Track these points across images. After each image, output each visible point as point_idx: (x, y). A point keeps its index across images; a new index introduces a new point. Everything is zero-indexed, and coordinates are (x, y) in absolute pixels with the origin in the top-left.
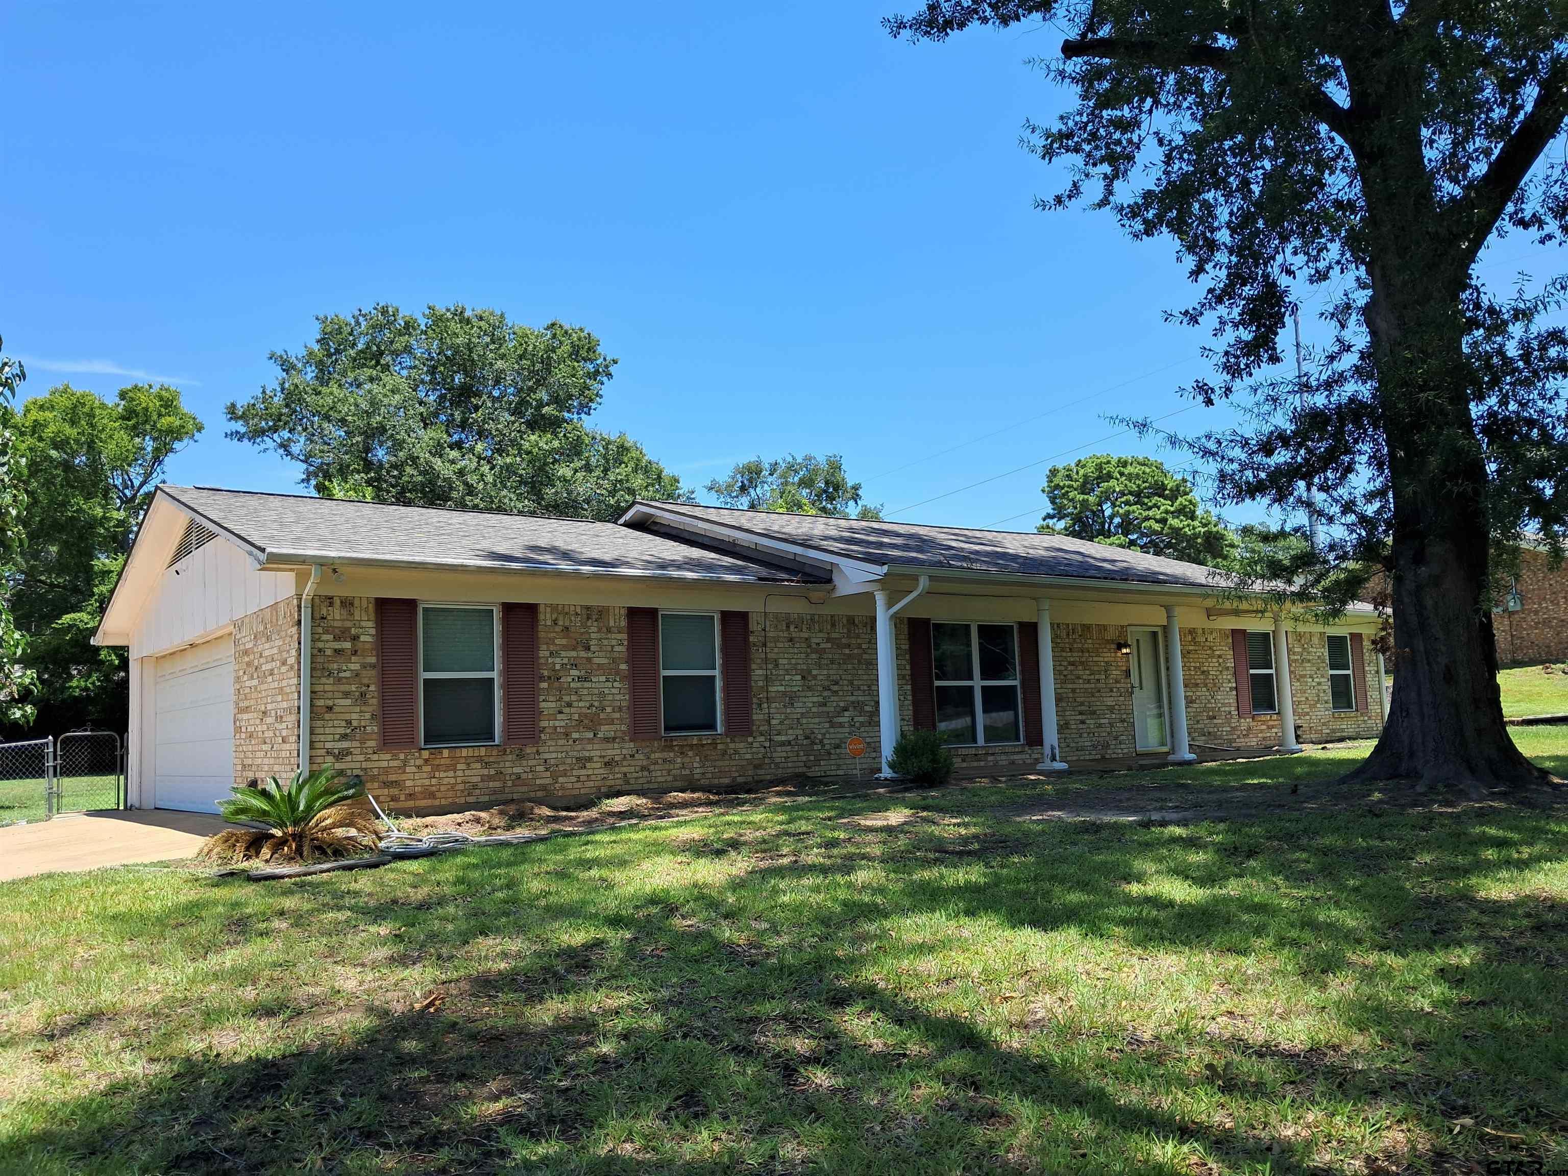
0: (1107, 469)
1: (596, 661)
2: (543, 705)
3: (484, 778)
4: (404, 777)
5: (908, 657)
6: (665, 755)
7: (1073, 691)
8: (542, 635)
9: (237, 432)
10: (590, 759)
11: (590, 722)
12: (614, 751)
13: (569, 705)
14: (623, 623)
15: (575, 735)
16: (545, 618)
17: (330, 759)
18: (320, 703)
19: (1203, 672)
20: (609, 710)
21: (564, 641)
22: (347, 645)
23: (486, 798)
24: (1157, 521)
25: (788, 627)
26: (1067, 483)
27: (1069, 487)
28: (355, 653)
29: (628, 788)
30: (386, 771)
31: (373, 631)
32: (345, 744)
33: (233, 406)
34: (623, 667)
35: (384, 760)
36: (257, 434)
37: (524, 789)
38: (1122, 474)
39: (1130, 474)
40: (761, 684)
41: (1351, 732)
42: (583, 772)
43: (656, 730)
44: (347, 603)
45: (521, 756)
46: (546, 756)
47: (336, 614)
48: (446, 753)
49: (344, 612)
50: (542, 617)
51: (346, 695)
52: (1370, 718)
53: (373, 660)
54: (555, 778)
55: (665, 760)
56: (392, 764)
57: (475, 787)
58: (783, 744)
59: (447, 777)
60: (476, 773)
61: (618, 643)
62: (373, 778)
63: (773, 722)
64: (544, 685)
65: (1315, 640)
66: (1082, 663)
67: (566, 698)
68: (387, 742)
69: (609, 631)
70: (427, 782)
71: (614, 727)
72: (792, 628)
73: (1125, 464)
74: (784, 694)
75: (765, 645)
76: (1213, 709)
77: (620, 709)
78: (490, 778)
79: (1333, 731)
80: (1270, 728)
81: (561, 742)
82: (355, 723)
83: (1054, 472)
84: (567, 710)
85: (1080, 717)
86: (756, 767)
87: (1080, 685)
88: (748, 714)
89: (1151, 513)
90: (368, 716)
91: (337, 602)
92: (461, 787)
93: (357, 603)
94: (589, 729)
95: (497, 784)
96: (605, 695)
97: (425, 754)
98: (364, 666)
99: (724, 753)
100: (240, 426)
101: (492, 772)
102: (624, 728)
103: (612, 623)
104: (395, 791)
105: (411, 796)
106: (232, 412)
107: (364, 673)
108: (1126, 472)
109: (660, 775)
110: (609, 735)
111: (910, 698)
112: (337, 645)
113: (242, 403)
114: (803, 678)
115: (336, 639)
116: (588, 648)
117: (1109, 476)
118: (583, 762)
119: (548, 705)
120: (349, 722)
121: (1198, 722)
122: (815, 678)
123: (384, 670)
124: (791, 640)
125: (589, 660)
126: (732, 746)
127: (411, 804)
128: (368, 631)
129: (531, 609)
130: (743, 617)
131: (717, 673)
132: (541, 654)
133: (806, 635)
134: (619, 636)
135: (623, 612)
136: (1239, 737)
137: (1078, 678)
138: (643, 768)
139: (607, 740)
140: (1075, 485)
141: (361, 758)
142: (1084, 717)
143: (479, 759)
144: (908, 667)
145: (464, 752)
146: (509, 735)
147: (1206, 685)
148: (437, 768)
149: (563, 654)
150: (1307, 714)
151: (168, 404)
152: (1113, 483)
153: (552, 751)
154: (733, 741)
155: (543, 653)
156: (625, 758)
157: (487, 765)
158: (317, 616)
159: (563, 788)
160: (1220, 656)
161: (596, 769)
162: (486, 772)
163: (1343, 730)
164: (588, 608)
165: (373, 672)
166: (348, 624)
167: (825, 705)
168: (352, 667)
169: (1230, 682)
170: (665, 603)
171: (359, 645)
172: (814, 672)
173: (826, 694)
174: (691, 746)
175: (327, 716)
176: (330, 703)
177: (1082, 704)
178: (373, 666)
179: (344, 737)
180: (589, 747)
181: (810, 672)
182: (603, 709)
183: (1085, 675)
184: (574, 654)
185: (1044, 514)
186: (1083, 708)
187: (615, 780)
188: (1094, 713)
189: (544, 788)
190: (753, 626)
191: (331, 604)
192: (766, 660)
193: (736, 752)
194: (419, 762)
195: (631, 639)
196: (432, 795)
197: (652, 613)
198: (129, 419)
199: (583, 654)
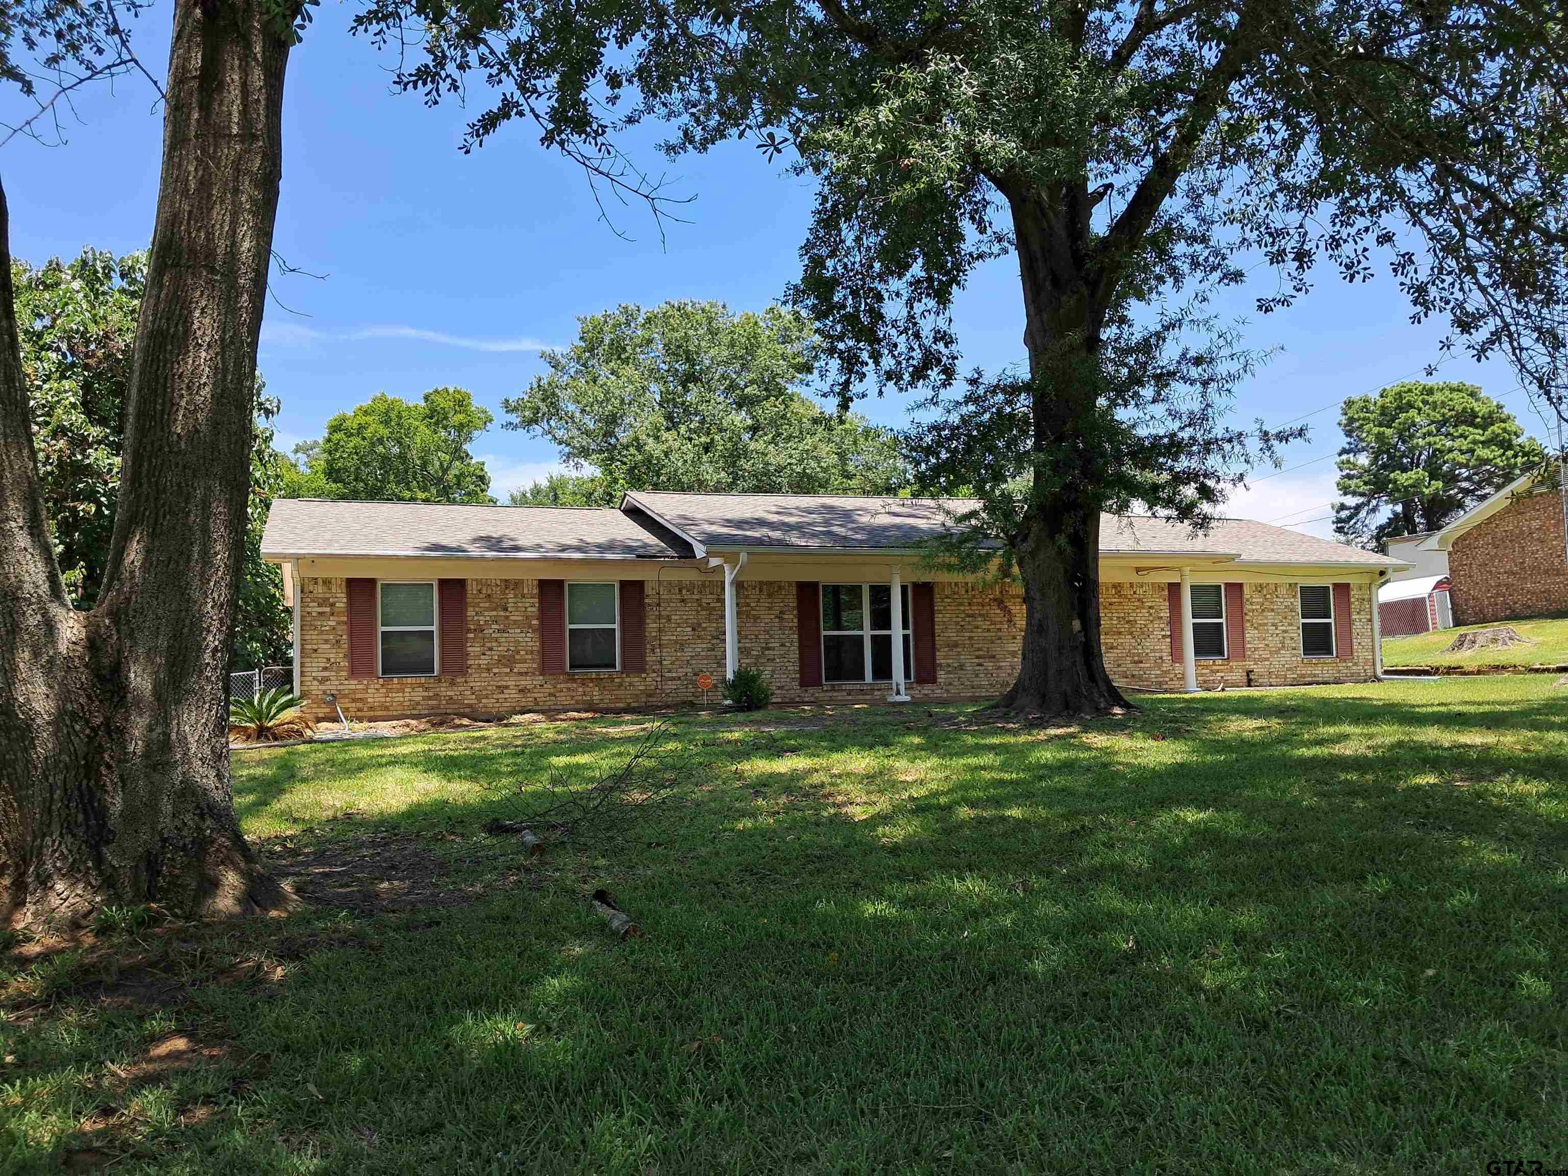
0: (1407, 398)
1: (512, 618)
2: (469, 649)
3: (424, 698)
4: (367, 696)
5: (795, 612)
6: (569, 685)
7: (971, 638)
8: (469, 600)
9: (511, 424)
10: (507, 687)
11: (508, 661)
12: (526, 682)
13: (491, 649)
14: (535, 591)
15: (496, 670)
16: (472, 589)
17: (315, 683)
18: (309, 647)
19: (1128, 622)
20: (522, 653)
21: (487, 605)
22: (328, 609)
23: (426, 712)
24: (1462, 453)
25: (680, 590)
26: (1362, 415)
27: (1364, 419)
28: (333, 614)
29: (537, 708)
30: (354, 691)
31: (345, 600)
32: (326, 674)
33: (507, 401)
34: (535, 622)
35: (353, 684)
36: (529, 423)
37: (456, 706)
38: (1425, 402)
39: (1435, 402)
40: (654, 634)
41: (1327, 677)
42: (502, 696)
43: (562, 667)
44: (327, 582)
45: (453, 684)
46: (472, 684)
47: (320, 589)
48: (396, 681)
49: (325, 588)
50: (469, 588)
51: (326, 641)
52: (1356, 664)
53: (345, 619)
54: (479, 700)
55: (569, 689)
56: (358, 687)
57: (418, 704)
58: (673, 679)
59: (398, 697)
60: (419, 695)
61: (532, 606)
62: (345, 696)
63: (664, 663)
64: (472, 635)
65: (1282, 591)
66: (980, 615)
67: (489, 645)
68: (354, 672)
69: (523, 596)
70: (383, 700)
71: (526, 665)
72: (684, 592)
73: (1430, 392)
74: (676, 642)
75: (659, 605)
76: (1139, 655)
77: (532, 652)
78: (430, 698)
79: (1303, 676)
80: (1213, 672)
81: (484, 675)
82: (332, 660)
83: (1349, 404)
84: (489, 653)
85: (977, 661)
86: (650, 696)
87: (978, 633)
88: (643, 656)
89: (1456, 444)
90: (341, 655)
91: (320, 581)
92: (407, 703)
93: (333, 581)
94: (506, 666)
95: (434, 702)
96: (519, 642)
97: (381, 681)
98: (338, 623)
99: (621, 685)
100: (515, 418)
101: (431, 694)
102: (535, 666)
103: (526, 591)
104: (360, 705)
105: (371, 709)
106: (509, 408)
107: (339, 627)
108: (1431, 400)
109: (564, 699)
110: (522, 670)
111: (797, 644)
112: (320, 610)
113: (513, 399)
114: (694, 629)
115: (320, 605)
116: (506, 609)
117: (1410, 405)
118: (502, 689)
119: (474, 649)
120: (329, 660)
121: (1119, 666)
122: (704, 629)
123: (352, 626)
124: (683, 601)
125: (507, 617)
126: (628, 679)
127: (372, 714)
128: (341, 601)
129: (461, 583)
130: (640, 585)
131: (616, 626)
132: (469, 614)
133: (697, 597)
134: (531, 600)
135: (535, 583)
136: (1172, 680)
137: (977, 627)
138: (550, 695)
139: (521, 674)
140: (1371, 416)
141: (337, 683)
142: (981, 661)
143: (421, 685)
144: (795, 620)
145: (409, 681)
146: (443, 670)
147: (1131, 633)
148: (390, 690)
149: (486, 614)
150: (1267, 659)
151: (461, 403)
152: (1413, 413)
153: (477, 681)
154: (628, 676)
155: (470, 612)
156: (535, 687)
157: (427, 689)
158: (306, 590)
159: (485, 707)
160: (1150, 607)
161: (512, 694)
162: (426, 694)
163: (1315, 676)
164: (506, 581)
165: (345, 627)
166: (328, 596)
167: (713, 650)
168: (331, 623)
169: (1163, 630)
170: (571, 576)
171: (336, 610)
172: (704, 625)
173: (714, 641)
174: (592, 680)
175: (314, 655)
176: (315, 647)
177: (979, 649)
178: (344, 623)
179: (325, 669)
180: (507, 678)
181: (699, 625)
182: (518, 652)
183: (986, 625)
184: (495, 613)
185: (1339, 449)
186: (981, 653)
187: (527, 701)
188: (994, 657)
189: (470, 706)
190: (648, 590)
191: (316, 583)
192: (660, 617)
193: (631, 684)
194: (377, 686)
195: (541, 602)
196: (387, 709)
197: (560, 584)
198: (431, 418)
199: (502, 613)
